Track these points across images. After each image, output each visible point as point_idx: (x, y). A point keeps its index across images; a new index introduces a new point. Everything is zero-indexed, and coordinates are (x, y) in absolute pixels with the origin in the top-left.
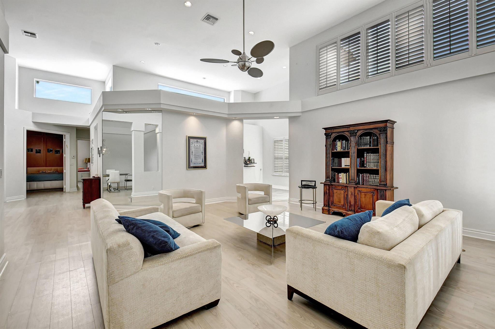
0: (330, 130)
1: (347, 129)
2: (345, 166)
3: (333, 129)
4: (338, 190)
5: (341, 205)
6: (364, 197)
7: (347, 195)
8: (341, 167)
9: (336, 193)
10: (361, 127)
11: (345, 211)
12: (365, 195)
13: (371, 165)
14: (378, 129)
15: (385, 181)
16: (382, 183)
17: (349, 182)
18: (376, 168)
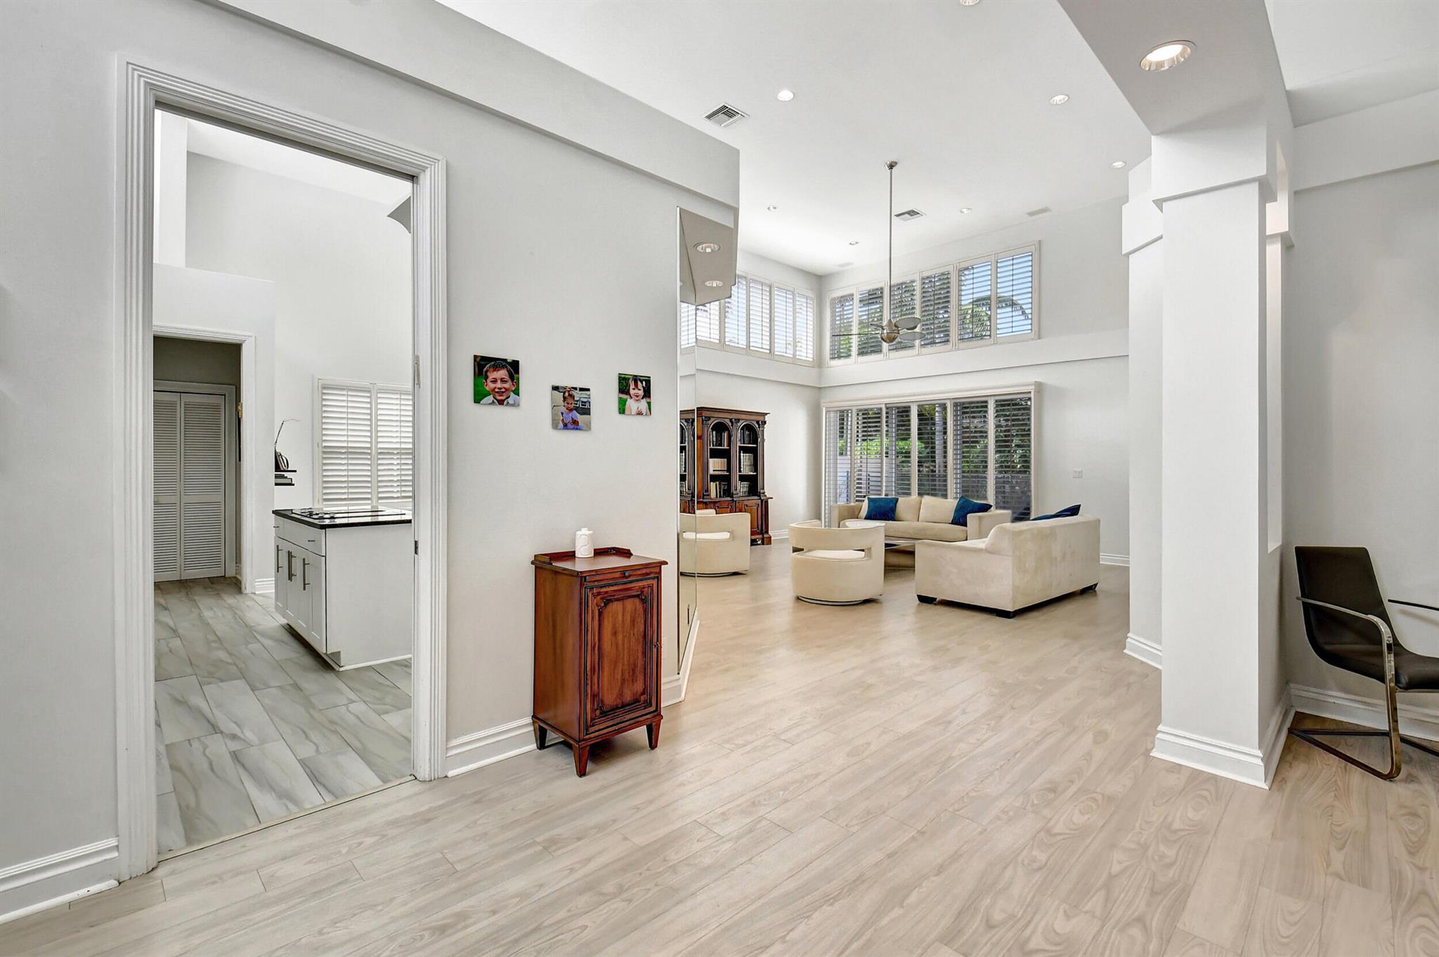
1: (730, 416)
3: (713, 412)
8: (710, 472)
10: (743, 417)
12: (751, 510)
13: (746, 471)
14: (758, 422)
15: (763, 489)
16: (762, 491)
17: (733, 494)
18: (752, 473)
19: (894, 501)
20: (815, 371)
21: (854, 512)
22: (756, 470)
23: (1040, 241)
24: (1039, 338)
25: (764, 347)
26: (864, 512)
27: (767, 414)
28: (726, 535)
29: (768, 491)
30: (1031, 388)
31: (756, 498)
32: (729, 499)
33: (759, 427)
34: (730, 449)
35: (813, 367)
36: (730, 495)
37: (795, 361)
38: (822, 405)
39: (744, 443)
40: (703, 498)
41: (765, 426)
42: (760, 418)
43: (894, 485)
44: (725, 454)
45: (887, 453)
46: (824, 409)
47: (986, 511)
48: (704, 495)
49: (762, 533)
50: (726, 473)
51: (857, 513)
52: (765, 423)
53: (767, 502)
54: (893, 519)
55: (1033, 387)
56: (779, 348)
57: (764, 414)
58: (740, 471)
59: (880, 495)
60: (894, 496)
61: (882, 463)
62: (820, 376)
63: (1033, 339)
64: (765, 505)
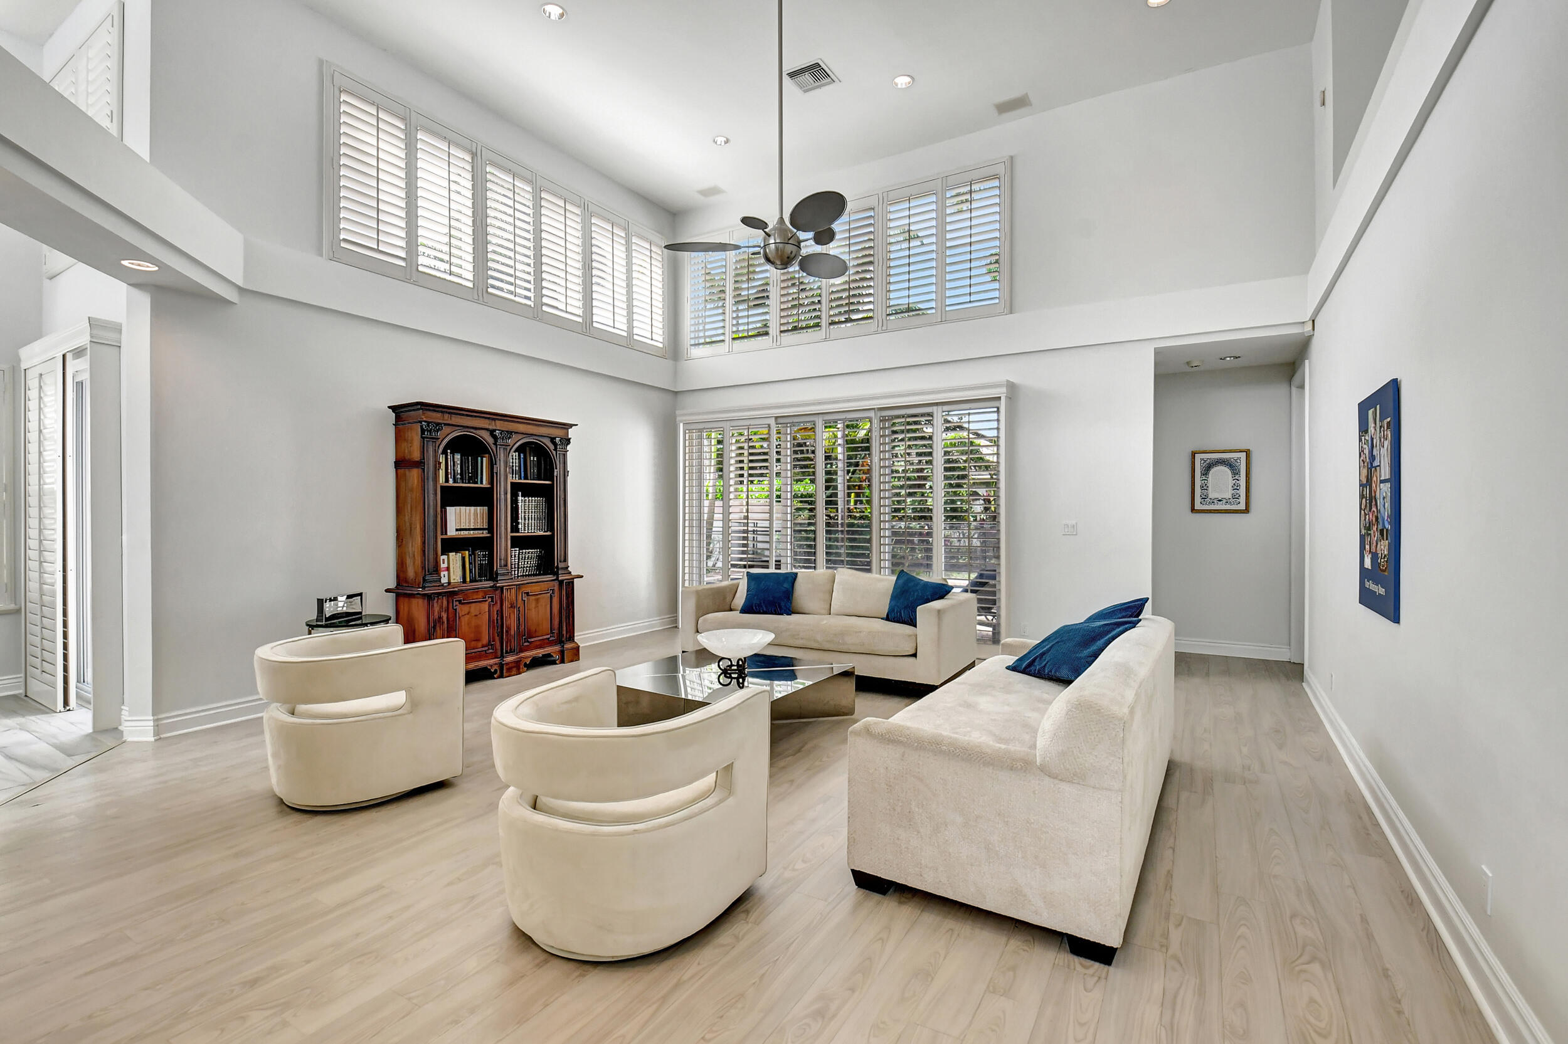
0: (439, 415)
1: (489, 424)
2: (457, 530)
3: (449, 413)
4: (474, 604)
5: (480, 646)
6: (535, 608)
7: (501, 612)
8: (446, 534)
9: (468, 614)
10: (521, 428)
11: (494, 660)
12: (537, 600)
13: (530, 526)
14: (553, 440)
15: (565, 560)
16: (561, 565)
17: (497, 574)
18: (542, 533)
19: (790, 579)
20: (668, 363)
21: (725, 598)
22: (550, 526)
23: (1012, 157)
24: (1011, 313)
25: (569, 309)
26: (740, 599)
27: (571, 426)
28: (398, 698)
29: (574, 565)
30: (1002, 392)
31: (550, 577)
32: (491, 583)
33: (556, 449)
34: (492, 488)
35: (664, 357)
36: (493, 577)
37: (629, 342)
38: (678, 419)
39: (526, 478)
40: (424, 588)
41: (569, 448)
42: (557, 433)
43: (789, 547)
44: (483, 498)
45: (779, 497)
46: (681, 425)
47: (942, 597)
48: (424, 580)
49: (560, 641)
50: (485, 534)
51: (728, 599)
52: (568, 441)
53: (571, 585)
54: (790, 612)
55: (1004, 390)
56: (602, 318)
57: (566, 426)
58: (515, 529)
59: (767, 567)
60: (789, 571)
61: (771, 512)
62: (676, 374)
63: (1000, 314)
64: (567, 589)
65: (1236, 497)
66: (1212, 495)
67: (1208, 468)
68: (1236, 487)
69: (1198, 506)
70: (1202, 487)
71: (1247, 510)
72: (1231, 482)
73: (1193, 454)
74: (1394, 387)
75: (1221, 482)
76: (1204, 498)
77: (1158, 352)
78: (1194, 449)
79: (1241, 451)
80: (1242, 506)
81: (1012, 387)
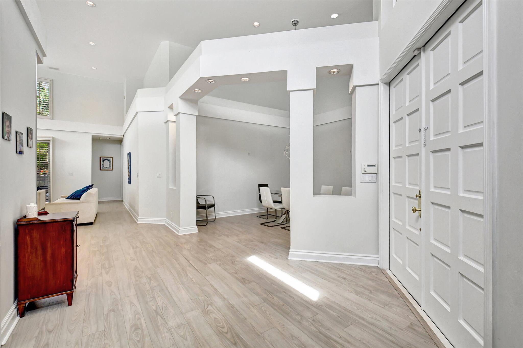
23: (53, 80)
24: (53, 120)
55: (51, 139)
63: (50, 119)
65: (109, 167)
66: (105, 166)
67: (104, 161)
68: (110, 165)
69: (101, 169)
70: (102, 165)
71: (112, 170)
72: (109, 164)
73: (100, 157)
74: (130, 153)
75: (106, 164)
76: (103, 167)
77: (92, 136)
78: (100, 156)
79: (111, 157)
80: (111, 169)
81: (53, 138)
